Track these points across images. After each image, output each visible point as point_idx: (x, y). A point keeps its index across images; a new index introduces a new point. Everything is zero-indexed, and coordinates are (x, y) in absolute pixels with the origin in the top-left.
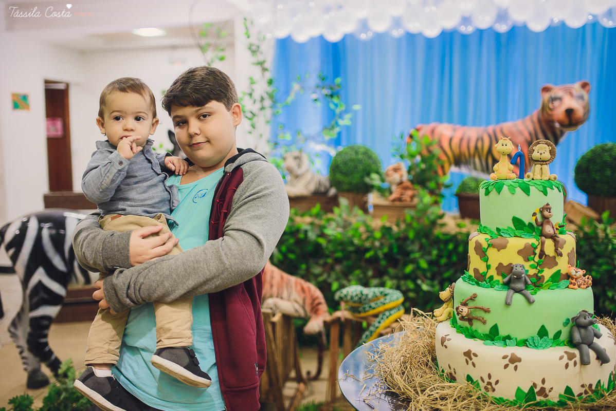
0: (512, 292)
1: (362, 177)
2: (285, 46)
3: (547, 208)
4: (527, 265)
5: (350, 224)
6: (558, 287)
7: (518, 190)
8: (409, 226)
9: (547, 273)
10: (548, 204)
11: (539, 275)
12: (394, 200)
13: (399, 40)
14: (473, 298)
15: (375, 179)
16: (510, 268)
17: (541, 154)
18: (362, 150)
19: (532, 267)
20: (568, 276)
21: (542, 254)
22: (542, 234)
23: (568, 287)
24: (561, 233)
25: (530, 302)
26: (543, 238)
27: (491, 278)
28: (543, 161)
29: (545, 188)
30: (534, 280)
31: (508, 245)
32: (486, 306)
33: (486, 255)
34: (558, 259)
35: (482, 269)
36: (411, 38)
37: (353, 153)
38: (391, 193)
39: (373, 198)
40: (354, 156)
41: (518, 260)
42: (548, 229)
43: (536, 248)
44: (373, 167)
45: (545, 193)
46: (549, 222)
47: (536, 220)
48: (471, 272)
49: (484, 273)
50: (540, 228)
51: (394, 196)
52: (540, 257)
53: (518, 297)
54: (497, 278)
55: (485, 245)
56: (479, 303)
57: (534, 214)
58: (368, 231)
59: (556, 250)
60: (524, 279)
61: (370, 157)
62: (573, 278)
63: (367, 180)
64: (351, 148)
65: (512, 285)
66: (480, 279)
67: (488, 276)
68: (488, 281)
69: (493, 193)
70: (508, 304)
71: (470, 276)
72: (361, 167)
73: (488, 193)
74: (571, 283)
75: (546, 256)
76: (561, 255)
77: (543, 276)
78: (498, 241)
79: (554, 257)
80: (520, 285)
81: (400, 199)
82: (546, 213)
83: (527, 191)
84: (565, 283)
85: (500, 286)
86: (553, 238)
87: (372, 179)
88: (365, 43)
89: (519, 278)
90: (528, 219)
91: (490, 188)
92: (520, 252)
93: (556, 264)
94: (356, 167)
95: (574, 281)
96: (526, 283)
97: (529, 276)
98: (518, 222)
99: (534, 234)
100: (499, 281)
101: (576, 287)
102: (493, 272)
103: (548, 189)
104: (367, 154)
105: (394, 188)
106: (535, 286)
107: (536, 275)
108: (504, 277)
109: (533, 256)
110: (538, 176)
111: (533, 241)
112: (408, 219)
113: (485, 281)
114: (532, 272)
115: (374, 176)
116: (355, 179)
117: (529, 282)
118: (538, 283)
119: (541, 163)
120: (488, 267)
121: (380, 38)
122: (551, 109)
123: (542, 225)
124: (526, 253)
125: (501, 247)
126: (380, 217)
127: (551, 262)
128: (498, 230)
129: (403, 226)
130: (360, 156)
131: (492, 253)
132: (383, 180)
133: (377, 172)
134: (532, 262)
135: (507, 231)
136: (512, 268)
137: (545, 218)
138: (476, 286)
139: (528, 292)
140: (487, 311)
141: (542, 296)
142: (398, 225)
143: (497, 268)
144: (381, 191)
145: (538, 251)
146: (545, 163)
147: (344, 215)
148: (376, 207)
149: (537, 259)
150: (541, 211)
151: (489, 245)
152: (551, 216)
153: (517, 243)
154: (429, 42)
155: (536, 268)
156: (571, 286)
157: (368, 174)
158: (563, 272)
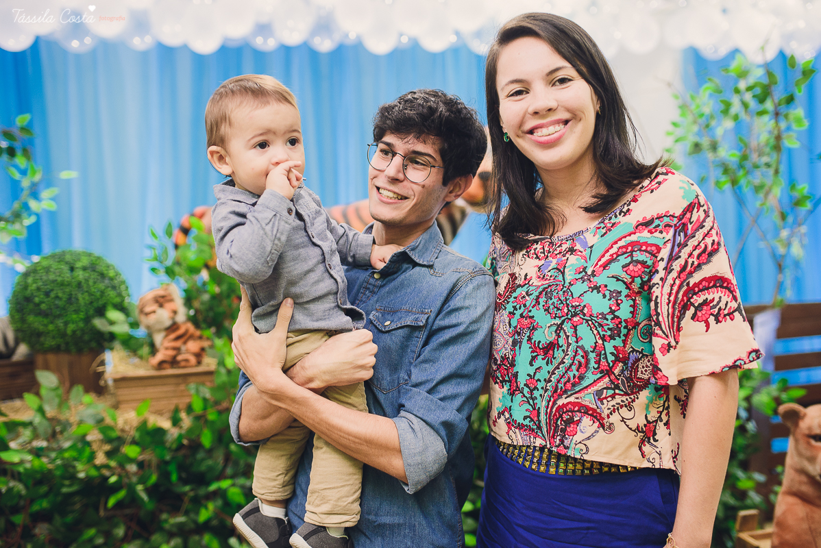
1: (87, 320)
5: (66, 425)
12: (161, 365)
13: (144, 55)
15: (116, 322)
36: (166, 54)
37: (65, 268)
39: (115, 363)
51: (159, 357)
58: (109, 440)
61: (102, 276)
63: (98, 323)
72: (83, 299)
81: (173, 362)
87: (112, 323)
88: (78, 57)
94: (70, 300)
105: (158, 339)
112: (198, 406)
115: (113, 314)
116: (74, 323)
121: (107, 50)
129: (187, 421)
130: (80, 275)
132: (135, 325)
133: (121, 308)
142: (176, 422)
144: (130, 345)
147: (50, 411)
148: (122, 381)
154: (199, 61)
157: (101, 312)
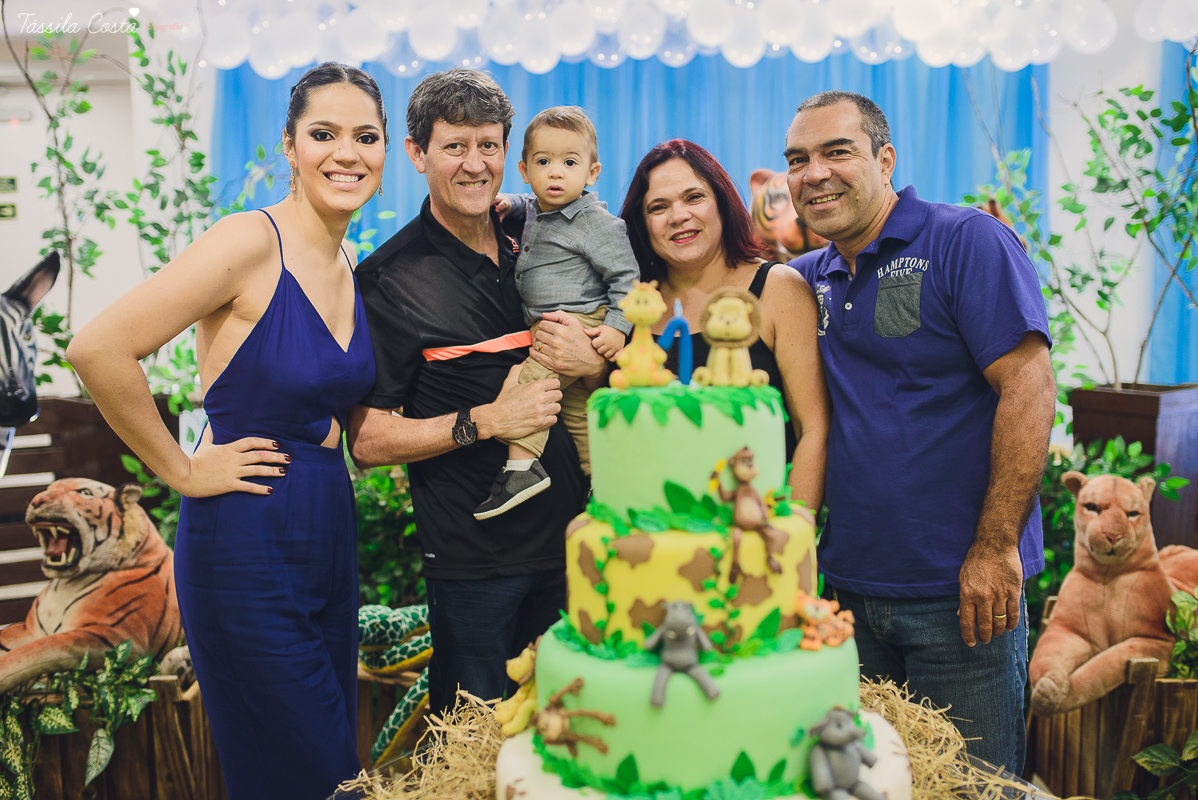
0: (665, 671)
2: (237, 83)
3: (744, 457)
4: (701, 602)
6: (775, 648)
7: (676, 416)
9: (750, 618)
10: (746, 449)
11: (732, 624)
14: (576, 688)
16: (660, 611)
17: (728, 323)
19: (714, 604)
20: (799, 621)
21: (735, 572)
22: (735, 523)
23: (799, 647)
24: (781, 513)
25: (708, 695)
26: (737, 532)
27: (618, 635)
28: (734, 341)
29: (737, 407)
30: (719, 636)
31: (656, 554)
32: (605, 710)
33: (602, 579)
34: (774, 582)
35: (597, 614)
41: (678, 592)
42: (749, 510)
43: (719, 559)
45: (738, 419)
46: (749, 492)
47: (720, 489)
48: (571, 619)
49: (600, 623)
50: (730, 506)
52: (732, 579)
53: (680, 684)
54: (633, 635)
55: (600, 555)
56: (590, 701)
57: (714, 475)
59: (769, 559)
60: (692, 640)
62: (808, 625)
65: (668, 655)
66: (592, 637)
67: (611, 629)
68: (609, 640)
69: (617, 422)
70: (657, 703)
71: (571, 629)
73: (604, 422)
74: (805, 636)
75: (745, 576)
76: (778, 570)
77: (739, 628)
78: (631, 541)
79: (764, 578)
80: (686, 656)
82: (742, 470)
83: (694, 414)
84: (790, 636)
85: (639, 656)
86: (761, 529)
89: (681, 639)
90: (700, 487)
91: (609, 410)
92: (683, 571)
93: (769, 592)
95: (811, 631)
96: (700, 648)
97: (707, 629)
98: (677, 496)
99: (716, 521)
100: (633, 644)
101: (817, 644)
102: (621, 621)
103: (746, 411)
106: (723, 651)
107: (723, 625)
108: (648, 632)
109: (712, 579)
110: (722, 378)
111: (712, 539)
113: (604, 642)
114: (713, 617)
117: (706, 643)
118: (728, 643)
119: (731, 345)
120: (610, 608)
122: (769, 219)
123: (733, 498)
124: (699, 571)
125: (638, 558)
127: (760, 589)
128: (632, 513)
131: (616, 573)
134: (711, 595)
135: (654, 517)
136: (664, 613)
137: (741, 483)
138: (583, 655)
139: (704, 670)
140: (609, 722)
141: (739, 676)
143: (632, 612)
145: (725, 567)
146: (736, 345)
149: (723, 584)
150: (731, 466)
151: (610, 555)
152: (754, 476)
153: (676, 545)
155: (722, 606)
156: (806, 643)
158: (787, 610)
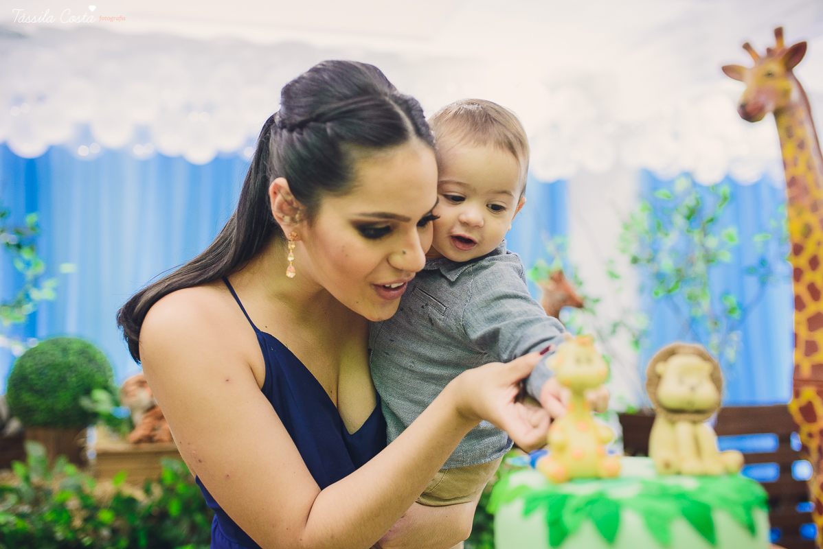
1: (75, 399)
5: (48, 494)
8: (170, 491)
12: (139, 441)
13: (144, 164)
15: (101, 401)
17: (693, 389)
18: (76, 346)
28: (699, 412)
36: (166, 163)
37: (58, 353)
38: (132, 427)
39: (97, 439)
40: (58, 357)
44: (99, 378)
51: (139, 433)
58: (85, 507)
61: (91, 360)
63: (85, 403)
64: (55, 343)
72: (72, 380)
81: (149, 439)
87: (96, 402)
88: (86, 164)
94: (62, 380)
104: (86, 353)
105: (138, 418)
110: (692, 464)
112: (168, 477)
115: (100, 395)
116: (62, 401)
119: (695, 418)
121: (112, 158)
126: (111, 475)
129: (157, 491)
130: (72, 359)
132: (117, 403)
133: (106, 388)
142: (148, 491)
144: (113, 423)
146: (702, 417)
147: (36, 478)
148: (103, 455)
154: (195, 171)
157: (88, 391)
